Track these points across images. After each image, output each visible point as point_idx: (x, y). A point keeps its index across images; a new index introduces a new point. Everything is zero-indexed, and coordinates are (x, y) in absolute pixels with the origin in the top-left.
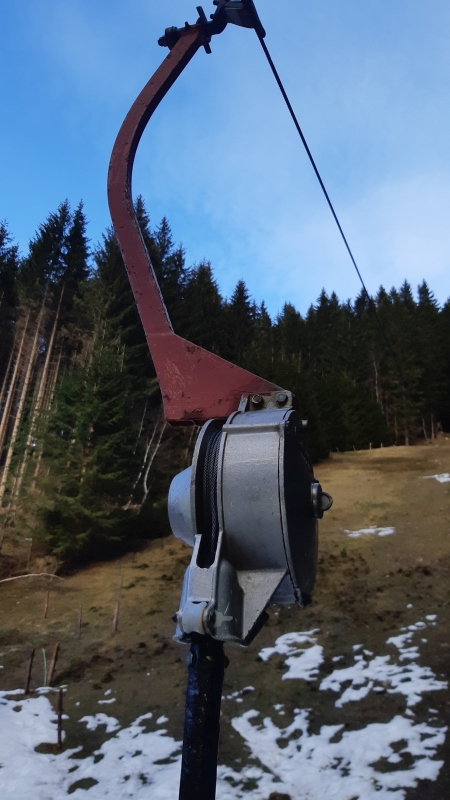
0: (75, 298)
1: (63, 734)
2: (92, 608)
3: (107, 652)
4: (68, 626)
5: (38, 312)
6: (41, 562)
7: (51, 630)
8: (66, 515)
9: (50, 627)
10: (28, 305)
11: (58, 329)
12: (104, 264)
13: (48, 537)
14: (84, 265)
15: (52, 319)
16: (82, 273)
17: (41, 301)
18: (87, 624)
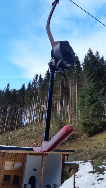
0: (80, 75)
1: (95, 169)
2: (98, 144)
3: (103, 153)
4: (93, 148)
5: (73, 80)
6: (84, 134)
7: (89, 149)
8: (87, 123)
9: (89, 148)
10: (70, 80)
11: (77, 83)
12: (85, 66)
13: (85, 129)
14: (80, 67)
15: (76, 81)
16: (80, 69)
17: (72, 78)
18: (97, 147)
